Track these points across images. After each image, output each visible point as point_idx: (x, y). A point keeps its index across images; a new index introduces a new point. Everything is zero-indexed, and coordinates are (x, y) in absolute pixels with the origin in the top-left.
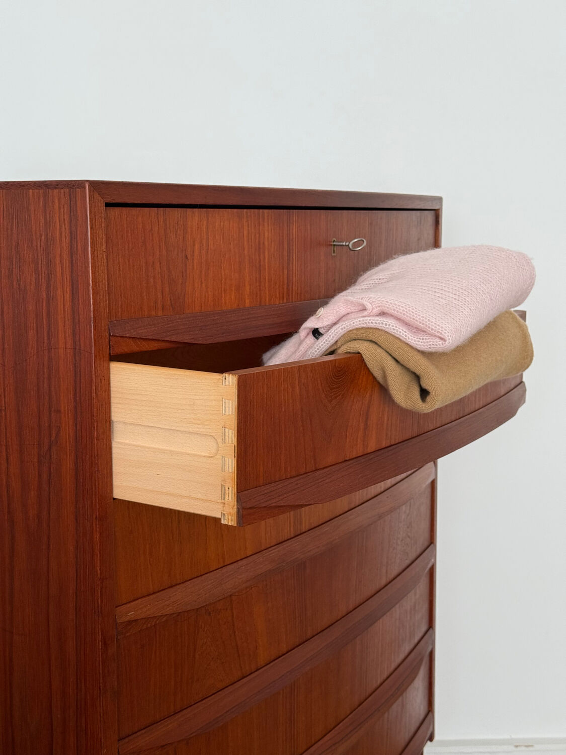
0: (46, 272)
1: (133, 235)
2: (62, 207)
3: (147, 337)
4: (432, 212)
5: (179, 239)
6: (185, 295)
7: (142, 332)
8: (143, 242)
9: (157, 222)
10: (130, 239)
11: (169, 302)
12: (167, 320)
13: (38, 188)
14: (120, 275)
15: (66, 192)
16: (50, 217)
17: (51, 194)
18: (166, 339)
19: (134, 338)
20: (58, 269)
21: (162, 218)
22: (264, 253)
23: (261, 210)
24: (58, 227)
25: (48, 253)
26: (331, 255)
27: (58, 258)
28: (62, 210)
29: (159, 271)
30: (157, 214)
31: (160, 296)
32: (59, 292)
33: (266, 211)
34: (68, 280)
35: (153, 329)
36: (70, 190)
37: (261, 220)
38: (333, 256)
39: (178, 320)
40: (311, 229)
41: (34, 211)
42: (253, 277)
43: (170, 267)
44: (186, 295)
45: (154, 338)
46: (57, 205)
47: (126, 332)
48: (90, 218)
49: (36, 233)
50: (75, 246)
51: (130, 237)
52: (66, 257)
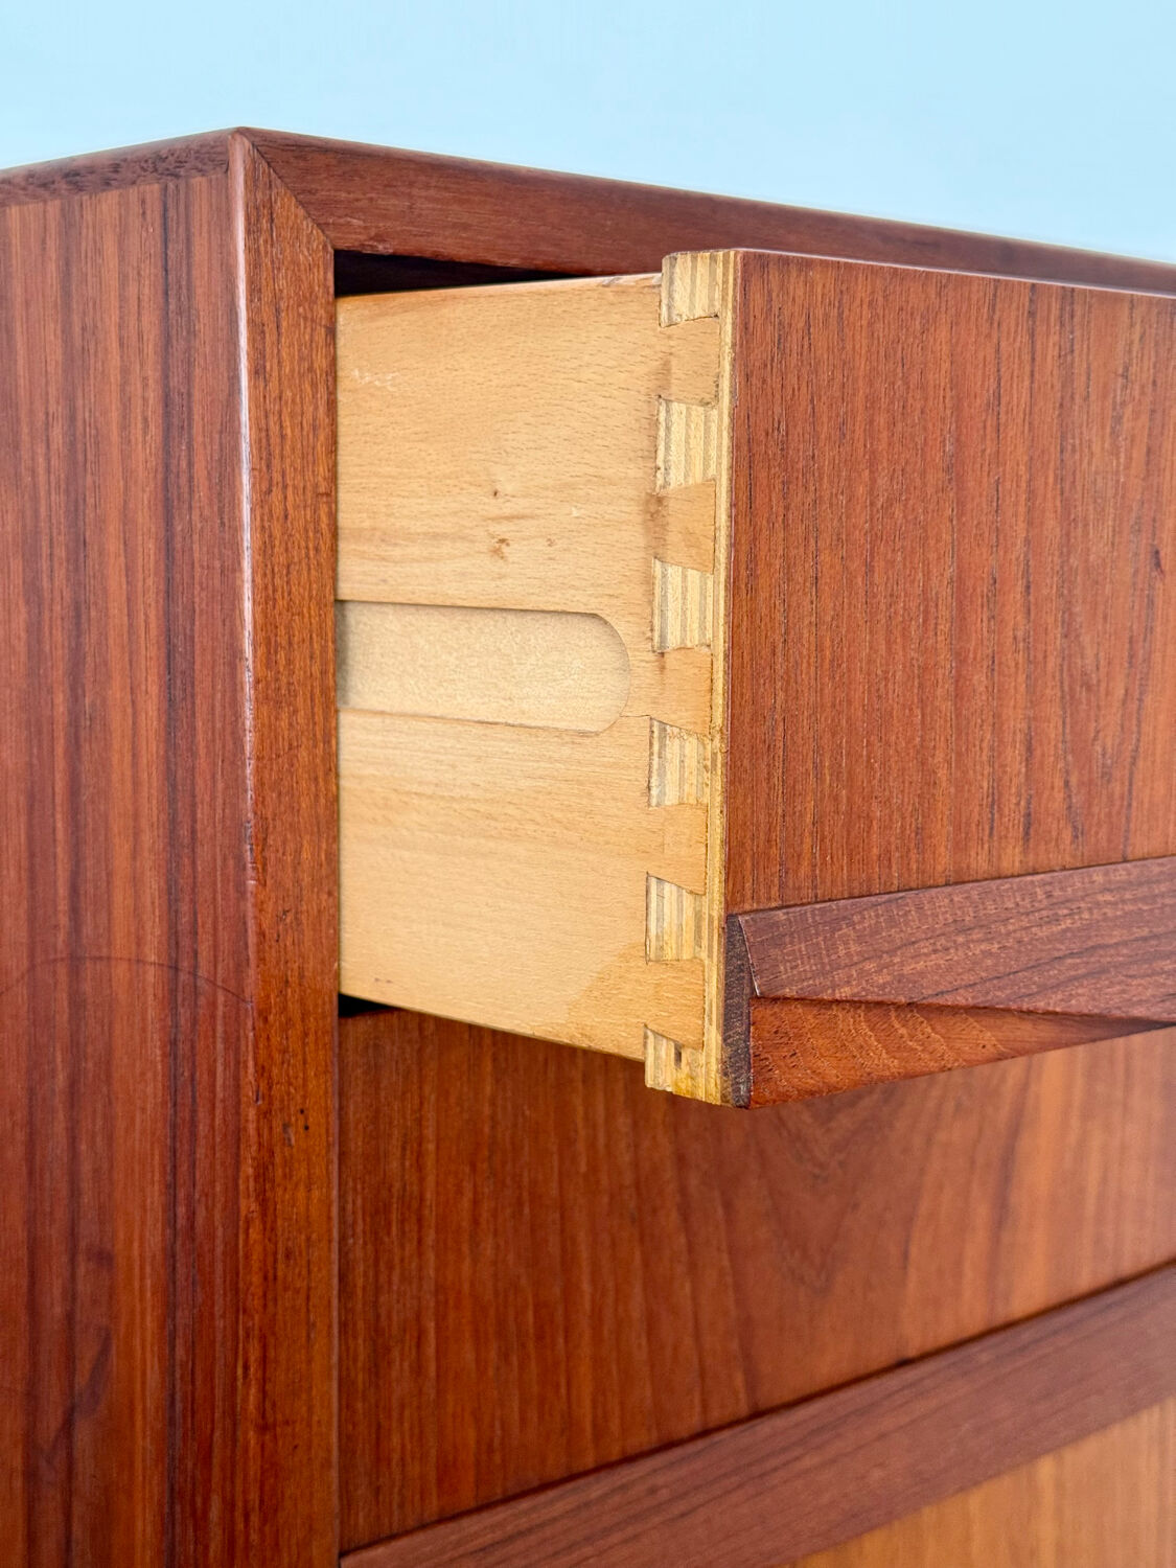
0: (67, 594)
1: (899, 426)
2: (132, 274)
3: (949, 1000)
5: (1130, 458)
6: (1134, 760)
7: (922, 974)
8: (947, 470)
9: (1026, 357)
10: (883, 446)
11: (1059, 796)
12: (1049, 895)
13: (41, 191)
14: (820, 648)
15: (148, 197)
16: (84, 329)
17: (89, 217)
18: (1041, 1005)
19: (879, 1004)
20: (116, 582)
21: (1054, 338)
24: (115, 376)
25: (76, 501)
27: (113, 527)
28: (132, 290)
29: (1020, 634)
30: (1032, 314)
31: (1014, 757)
32: (116, 692)
34: (154, 632)
35: (978, 949)
36: (166, 188)
39: (1100, 898)
41: (27, 304)
43: (1077, 609)
44: (1140, 764)
45: (980, 1000)
46: (113, 263)
47: (839, 976)
48: (250, 321)
49: (31, 412)
50: (184, 464)
51: (885, 435)
52: (146, 520)
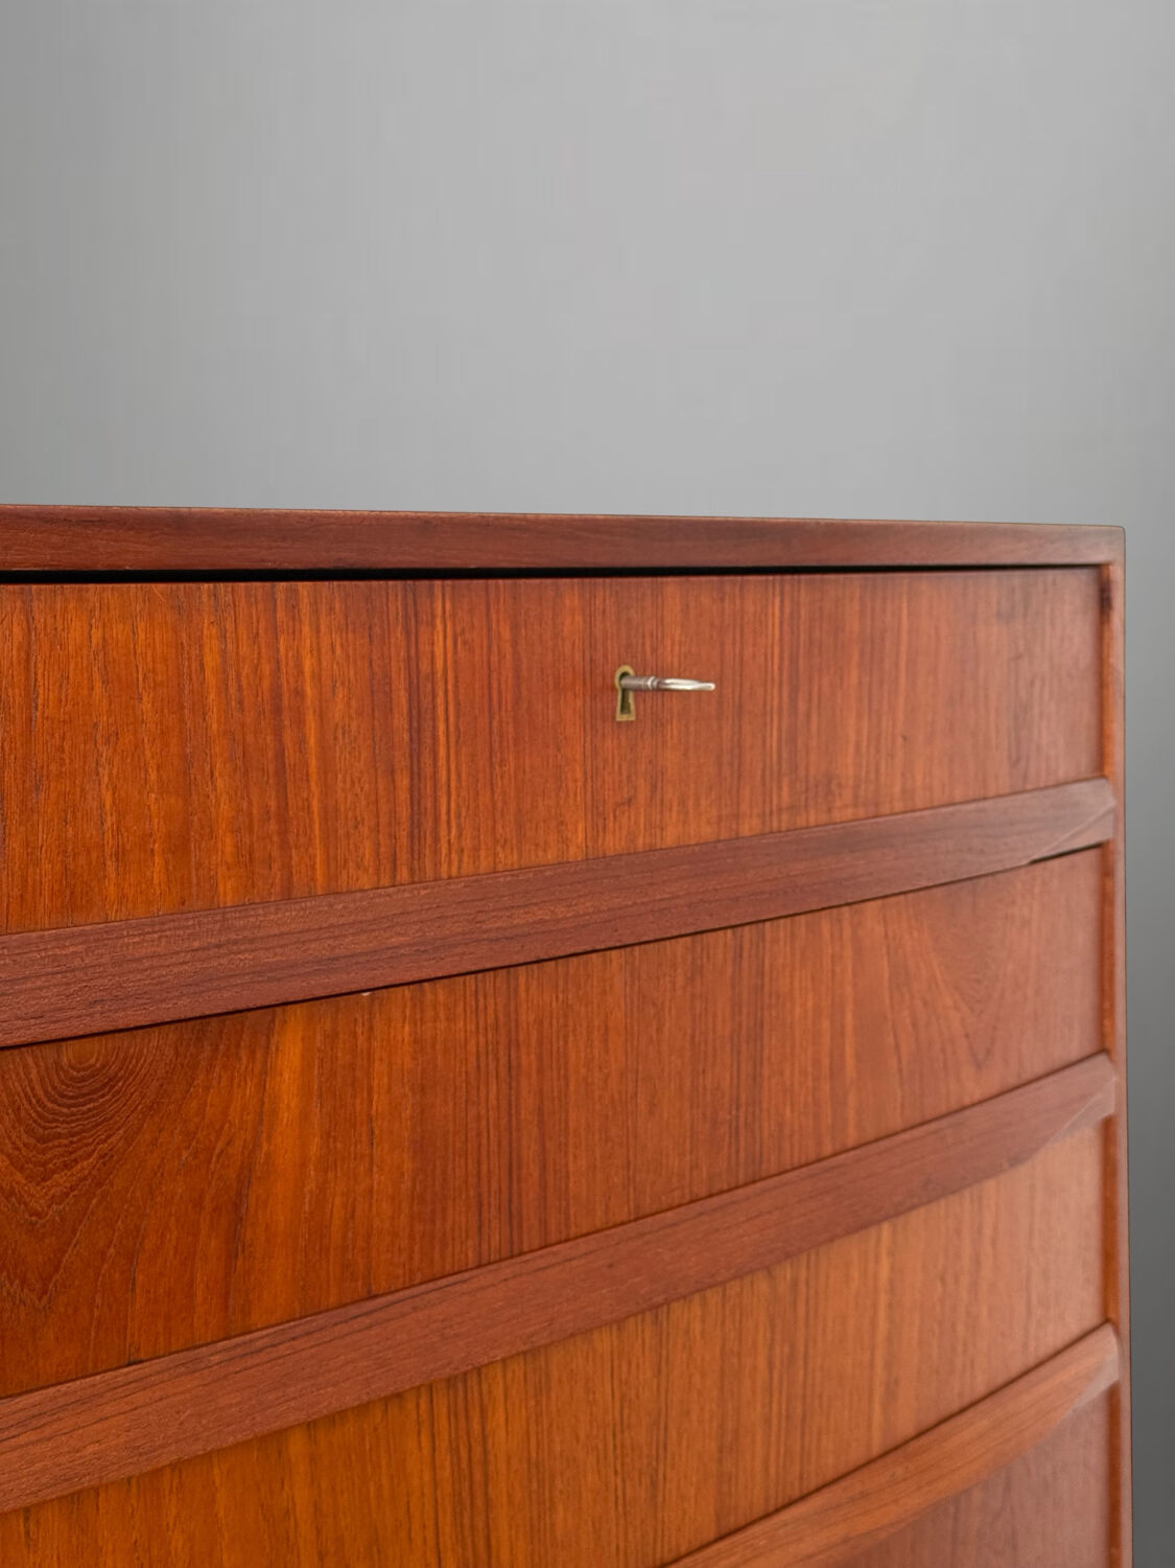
4: (1083, 575)
22: (300, 722)
23: (282, 585)
26: (614, 717)
33: (304, 588)
37: (280, 615)
38: (620, 723)
40: (515, 643)
42: (250, 803)
